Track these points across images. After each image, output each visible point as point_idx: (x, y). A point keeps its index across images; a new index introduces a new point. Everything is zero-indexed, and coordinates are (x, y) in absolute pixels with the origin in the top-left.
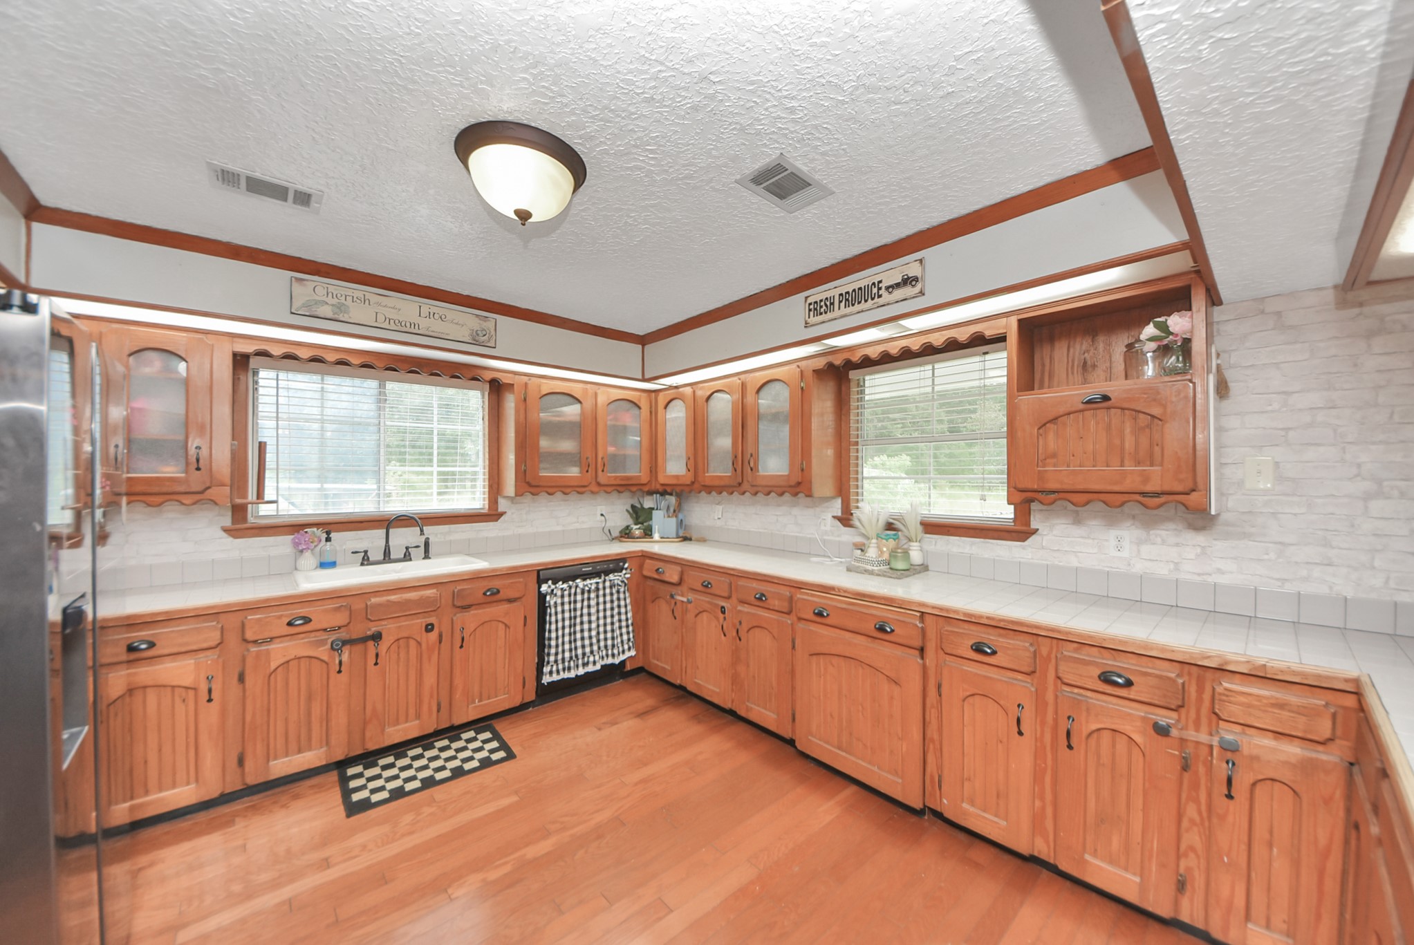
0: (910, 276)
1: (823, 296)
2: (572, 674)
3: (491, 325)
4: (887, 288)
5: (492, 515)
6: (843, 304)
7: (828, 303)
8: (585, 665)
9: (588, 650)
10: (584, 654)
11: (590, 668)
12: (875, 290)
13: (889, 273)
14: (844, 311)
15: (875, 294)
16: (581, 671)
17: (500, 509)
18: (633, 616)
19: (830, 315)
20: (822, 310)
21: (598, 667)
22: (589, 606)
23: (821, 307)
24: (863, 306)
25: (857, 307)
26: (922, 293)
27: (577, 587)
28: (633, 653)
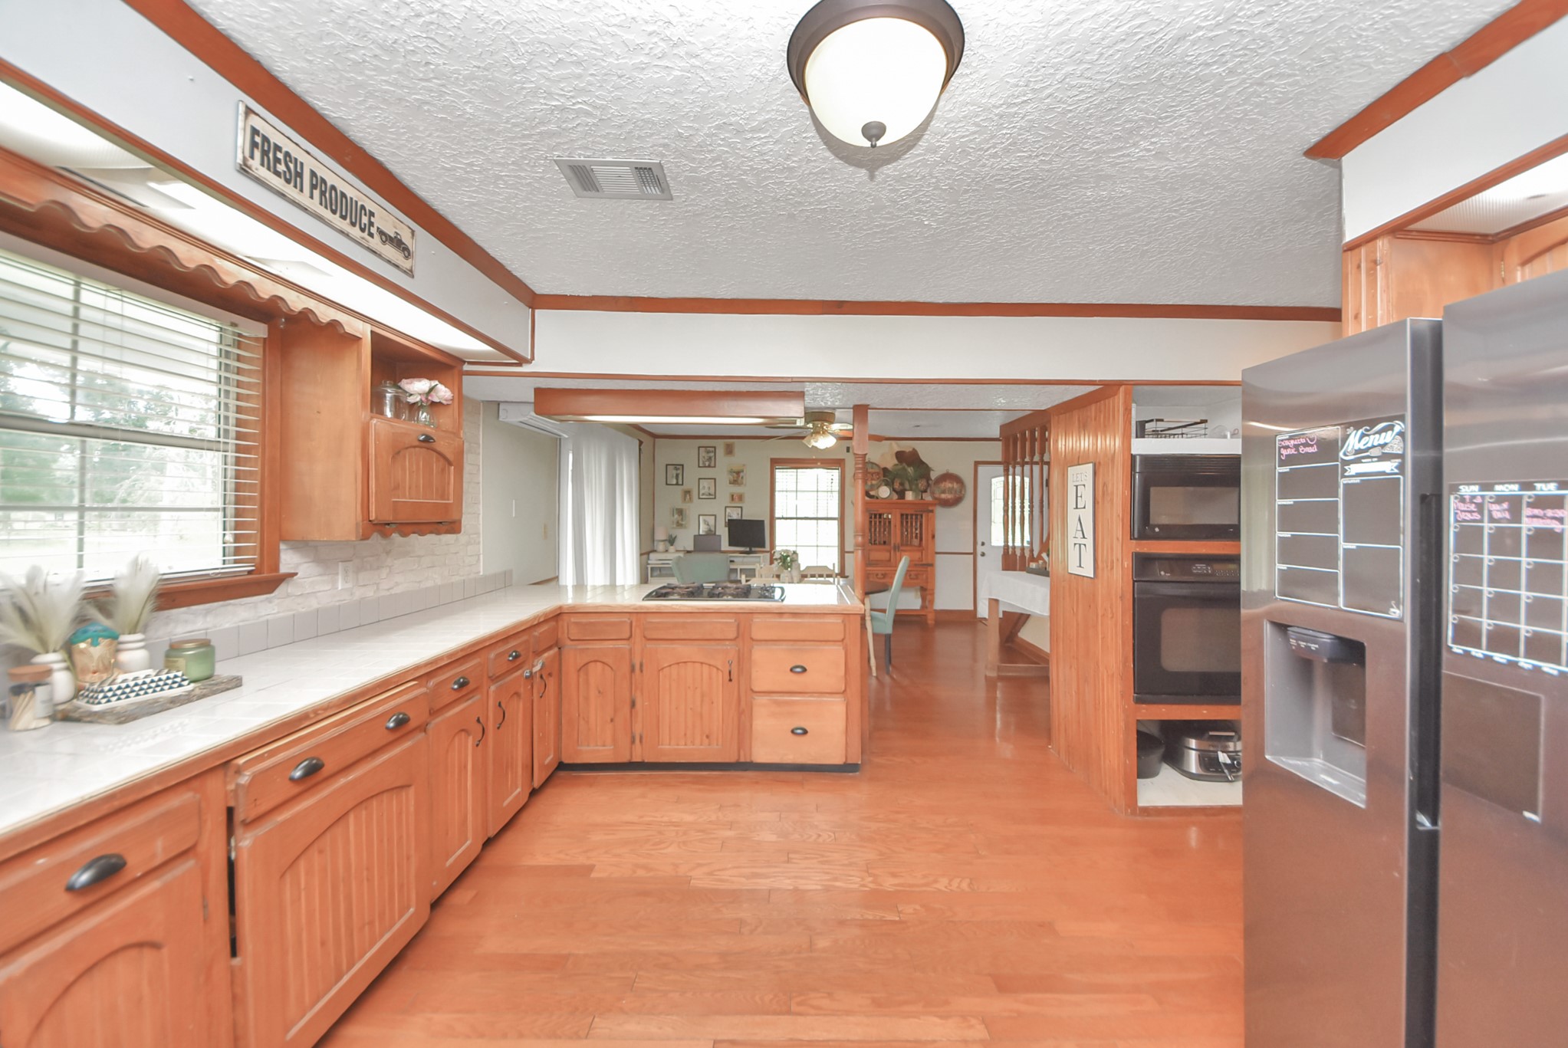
0: (404, 240)
1: (287, 146)
4: (381, 233)
6: (316, 193)
7: (292, 166)
12: (365, 220)
13: (388, 217)
14: (314, 205)
15: (365, 225)
19: (290, 190)
20: (281, 168)
23: (277, 161)
24: (345, 225)
25: (336, 219)
26: (410, 273)
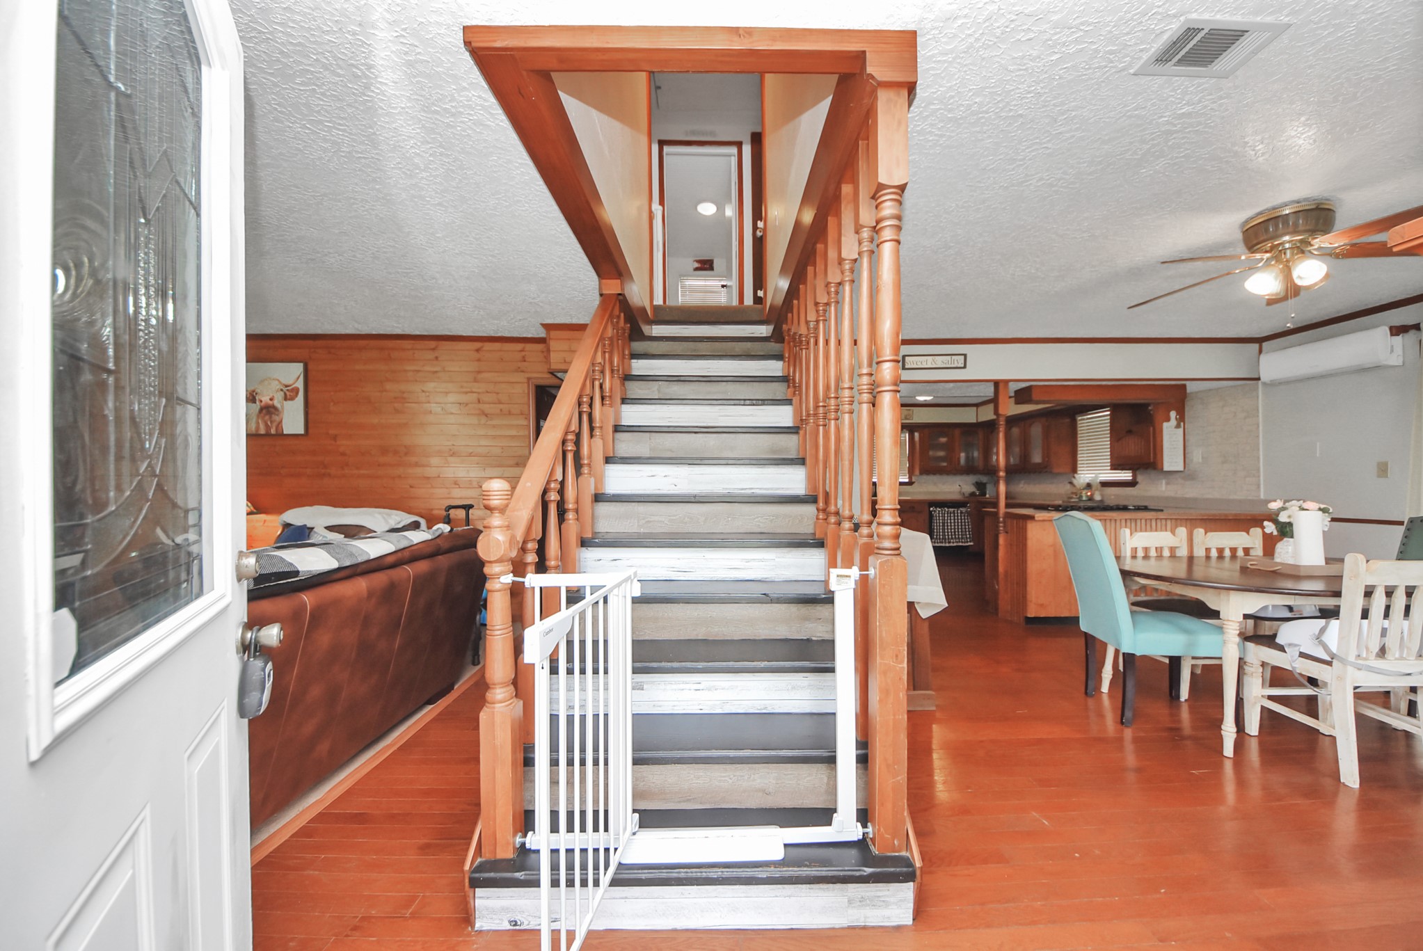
2: (943, 545)
3: (911, 412)
5: (910, 483)
8: (949, 542)
9: (950, 537)
10: (949, 538)
11: (951, 544)
16: (947, 545)
17: (913, 480)
18: (972, 528)
21: (955, 544)
22: (950, 520)
27: (945, 511)
28: (972, 544)
